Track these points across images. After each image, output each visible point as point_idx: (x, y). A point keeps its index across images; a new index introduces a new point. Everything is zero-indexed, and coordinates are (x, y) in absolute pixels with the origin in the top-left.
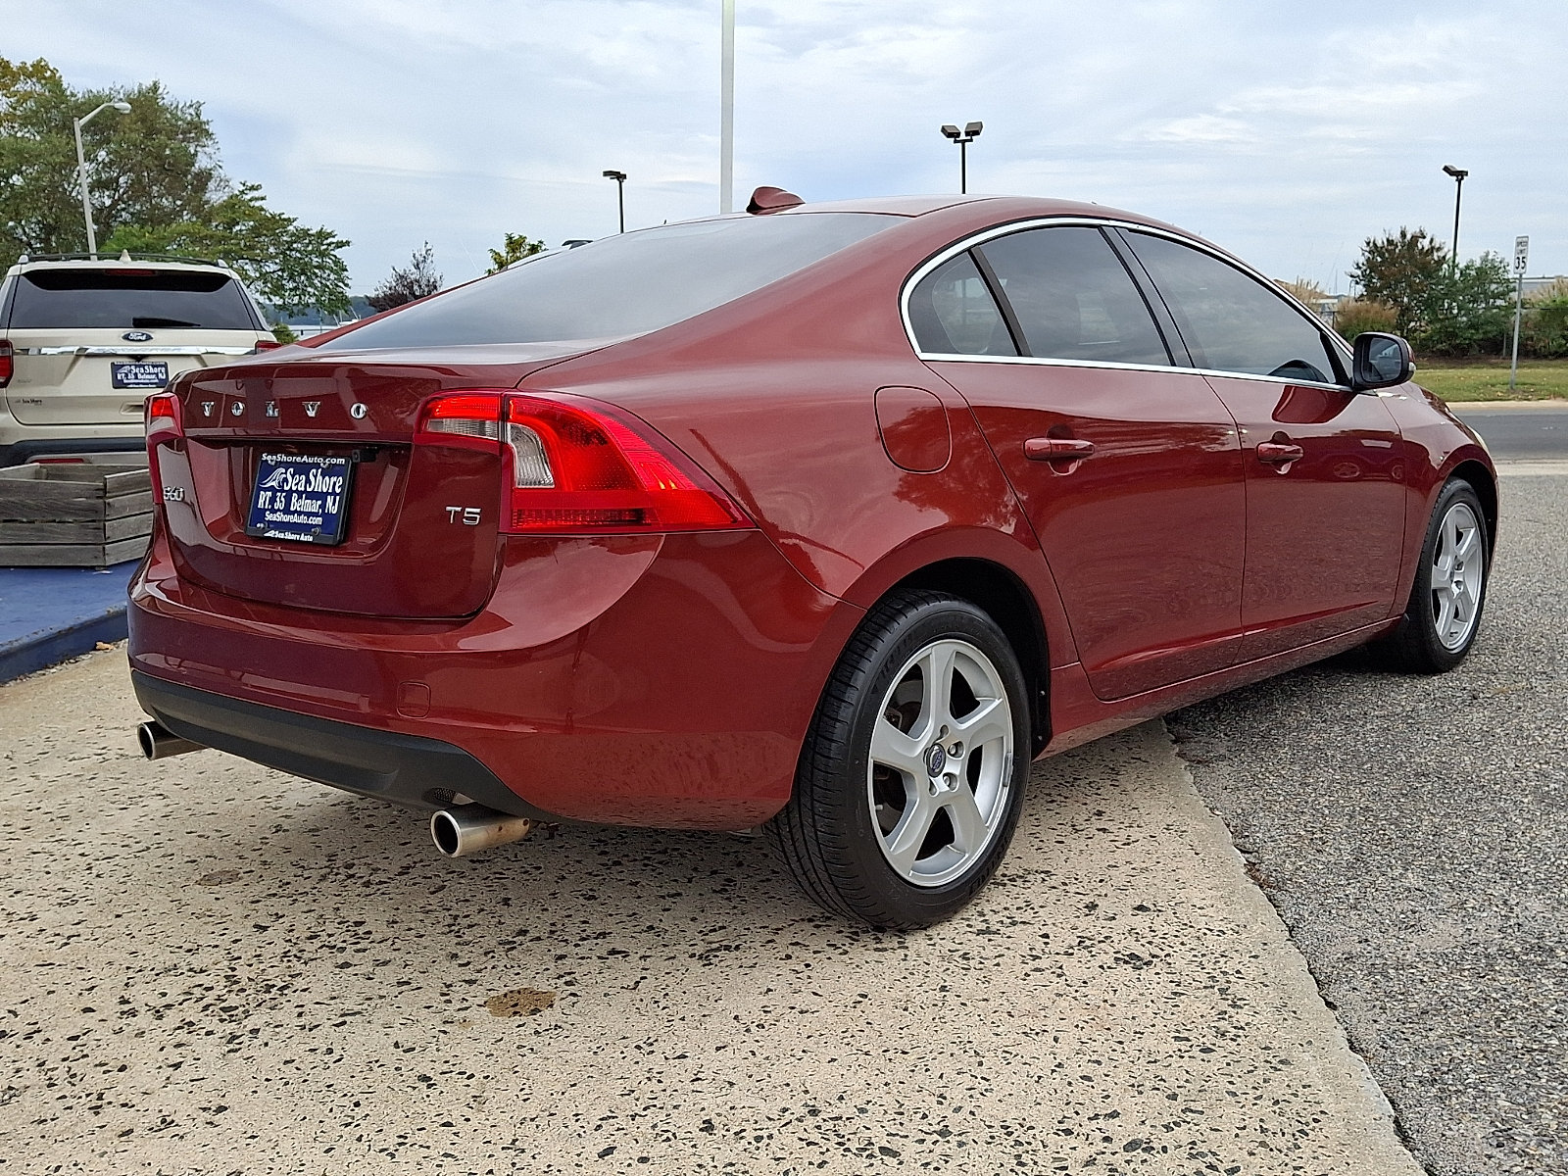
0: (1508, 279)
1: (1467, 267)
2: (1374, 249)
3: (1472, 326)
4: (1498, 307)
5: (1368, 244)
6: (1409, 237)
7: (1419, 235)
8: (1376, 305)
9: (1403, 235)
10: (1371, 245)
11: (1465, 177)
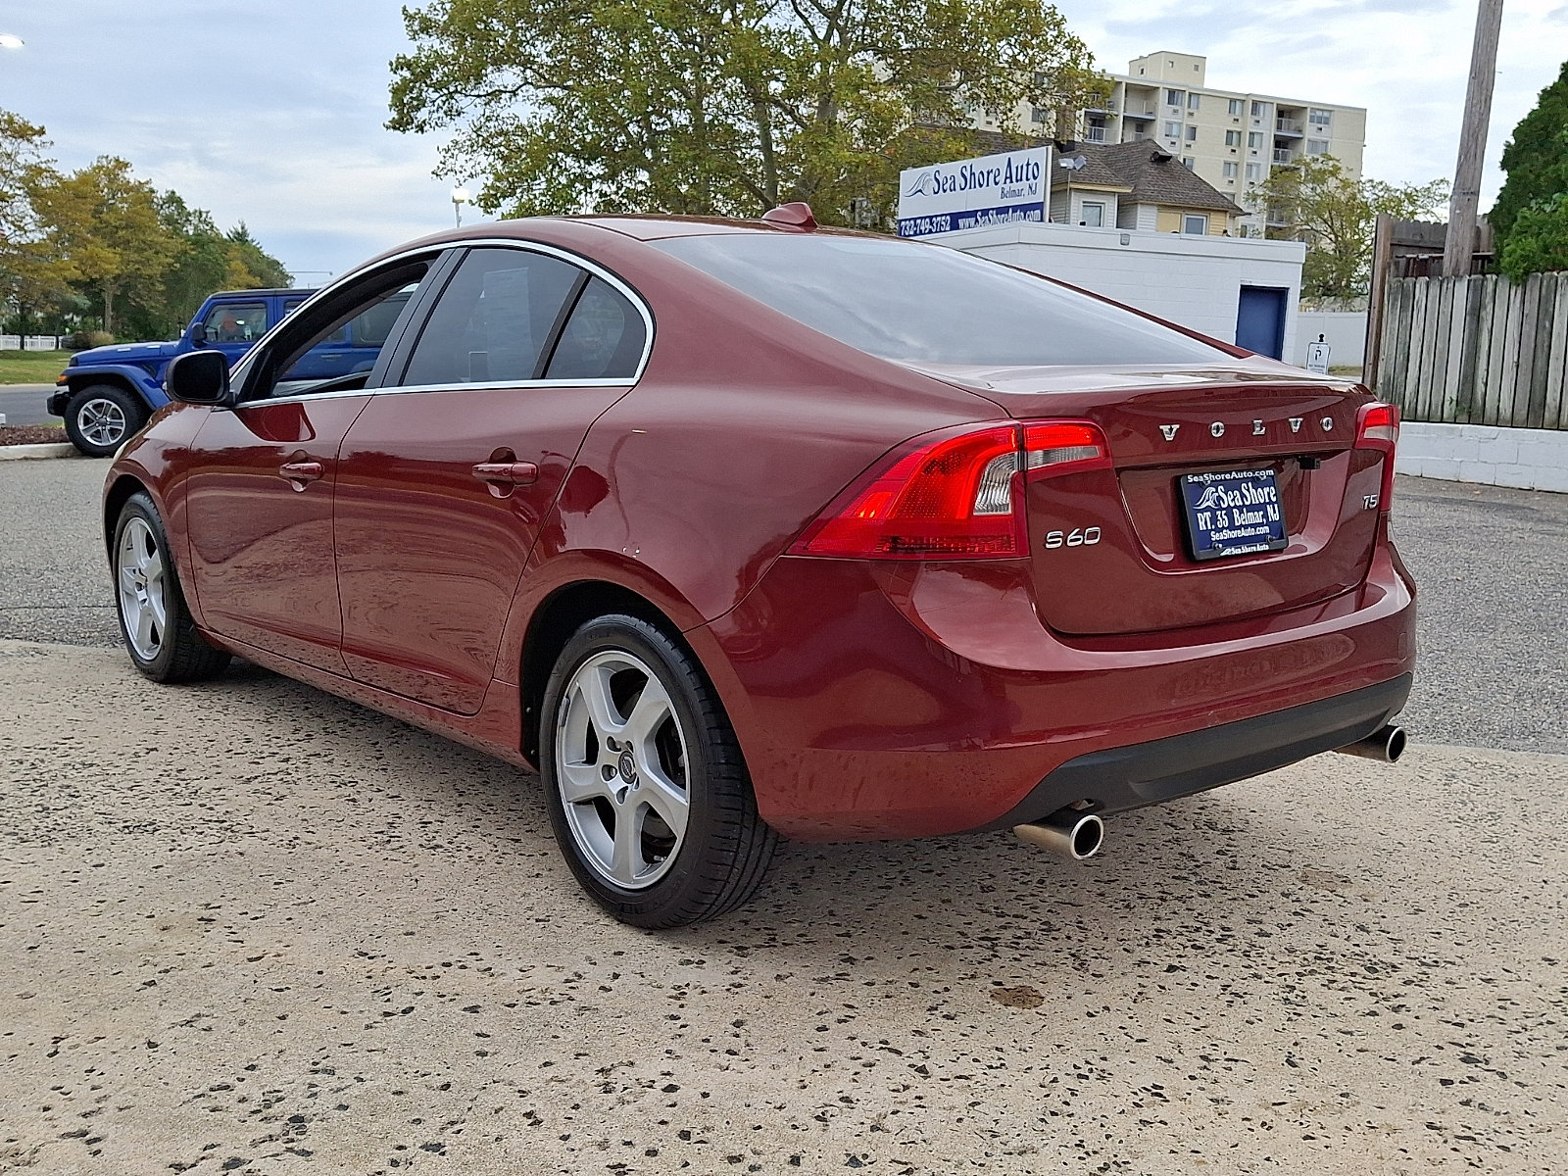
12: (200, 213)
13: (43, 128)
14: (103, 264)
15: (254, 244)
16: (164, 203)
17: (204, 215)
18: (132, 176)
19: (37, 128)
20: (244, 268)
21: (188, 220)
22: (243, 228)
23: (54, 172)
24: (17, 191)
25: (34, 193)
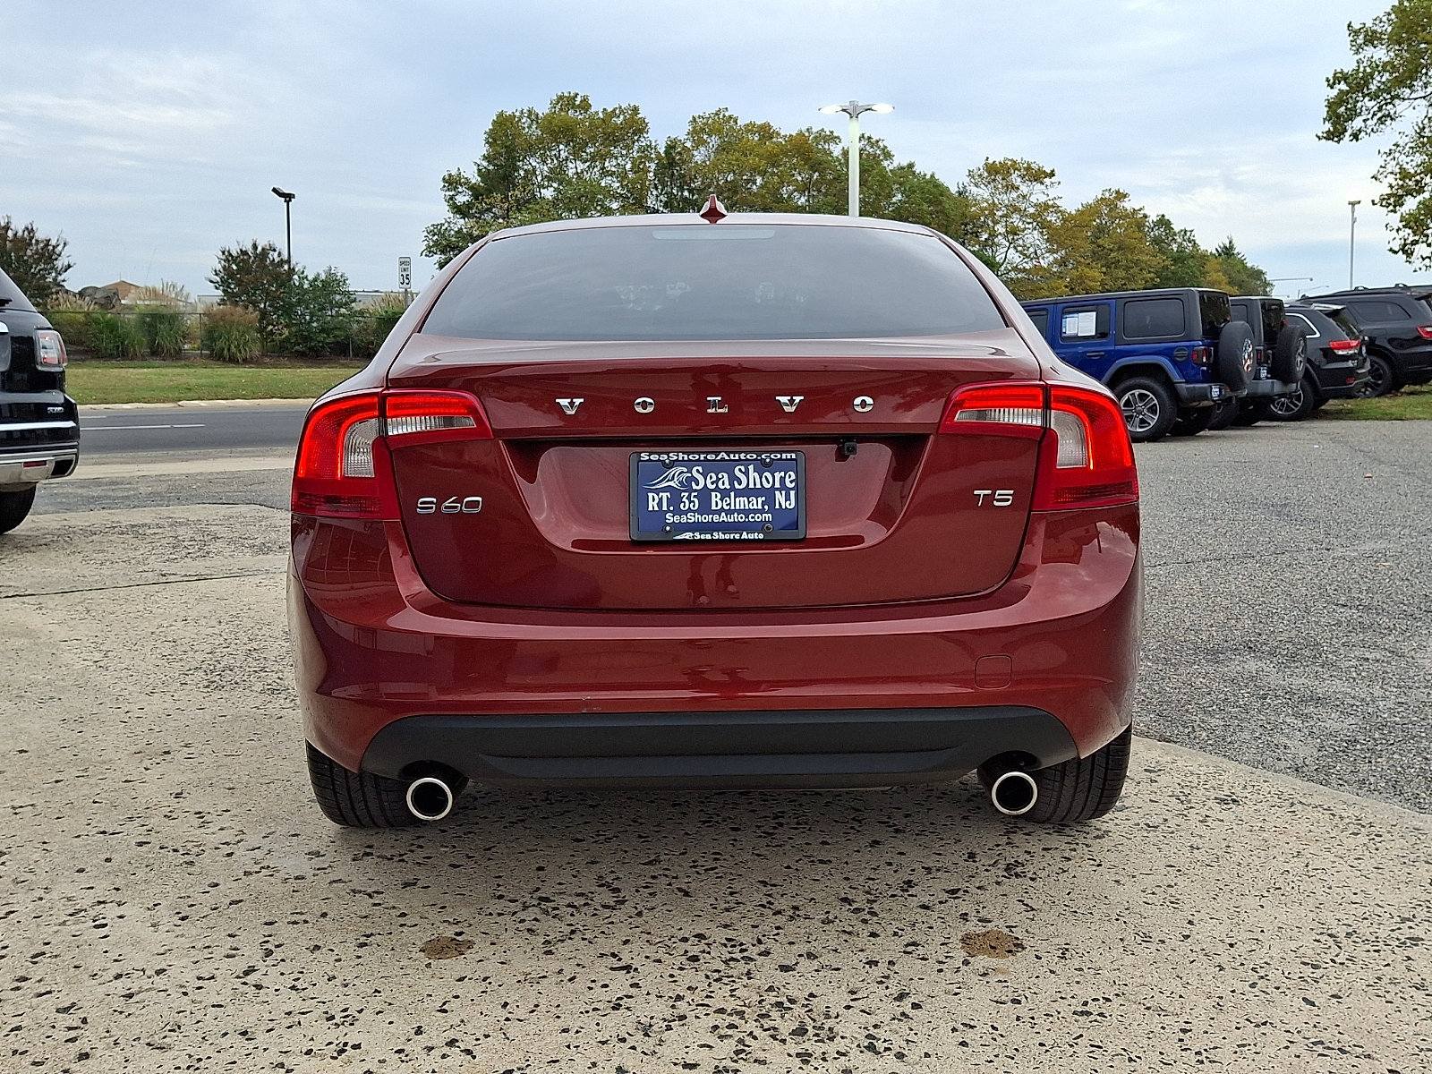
0: (348, 292)
1: (315, 280)
2: (228, 257)
3: (323, 330)
4: (343, 315)
5: (223, 253)
6: (259, 249)
7: (268, 248)
8: (238, 309)
9: (255, 247)
10: (226, 253)
11: (293, 200)
12: (1186, 231)
13: (1054, 170)
14: (1089, 283)
15: (1239, 256)
16: (1155, 226)
17: (1188, 234)
18: (1128, 205)
19: (1049, 172)
20: (1225, 279)
21: (1174, 239)
22: (1230, 243)
23: (1058, 207)
24: (1027, 226)
25: (1043, 226)
